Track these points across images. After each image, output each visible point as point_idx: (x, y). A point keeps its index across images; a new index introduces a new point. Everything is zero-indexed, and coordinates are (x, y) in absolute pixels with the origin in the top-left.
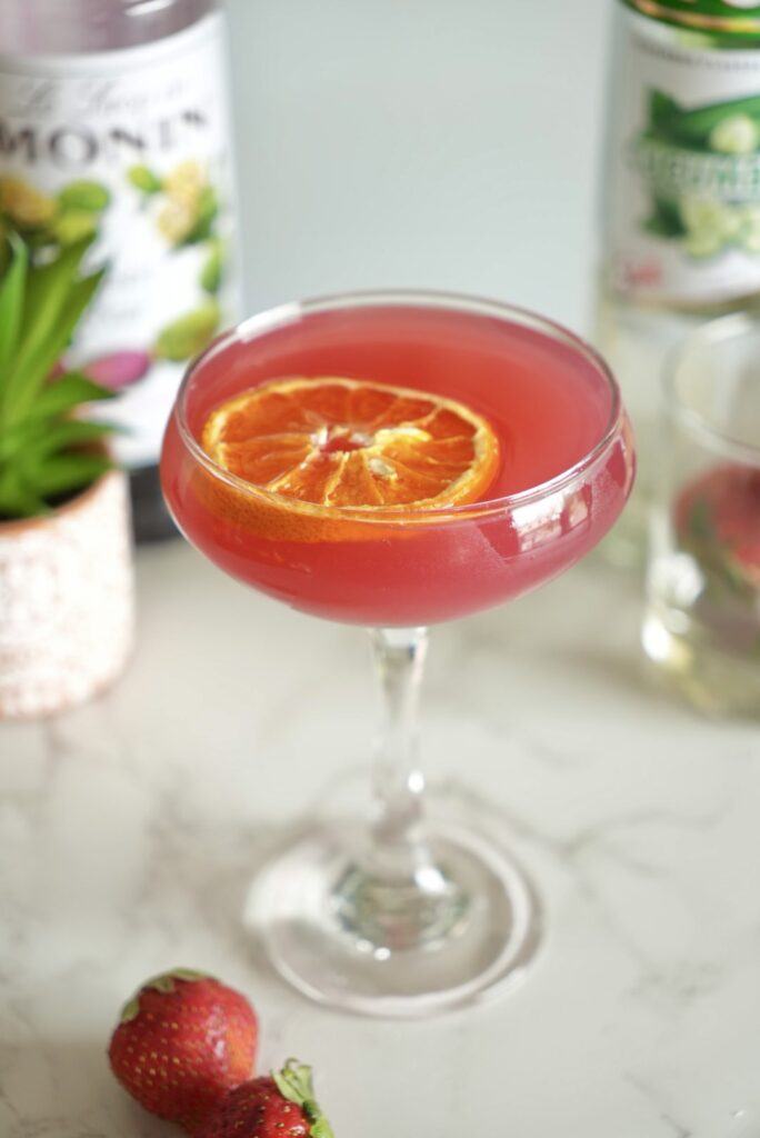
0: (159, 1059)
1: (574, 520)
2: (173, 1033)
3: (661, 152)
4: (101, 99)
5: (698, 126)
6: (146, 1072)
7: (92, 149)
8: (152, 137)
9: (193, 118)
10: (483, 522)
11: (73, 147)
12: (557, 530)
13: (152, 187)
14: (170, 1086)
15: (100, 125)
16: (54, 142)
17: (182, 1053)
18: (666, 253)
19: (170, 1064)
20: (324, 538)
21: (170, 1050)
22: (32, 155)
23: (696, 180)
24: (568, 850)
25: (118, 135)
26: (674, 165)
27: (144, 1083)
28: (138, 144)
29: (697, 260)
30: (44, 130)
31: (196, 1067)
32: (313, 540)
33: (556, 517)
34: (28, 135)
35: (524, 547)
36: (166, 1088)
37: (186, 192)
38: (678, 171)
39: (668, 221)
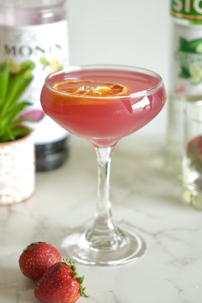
0: (33, 260)
1: (147, 108)
2: (37, 253)
3: (183, 54)
4: (33, 38)
5: (192, 46)
6: (29, 264)
7: (31, 52)
8: (47, 50)
9: (58, 46)
10: (123, 100)
11: (26, 51)
12: (142, 109)
13: (46, 64)
14: (35, 267)
15: (33, 45)
16: (20, 51)
17: (39, 258)
18: (185, 82)
19: (36, 262)
20: (81, 103)
21: (36, 257)
22: (15, 54)
23: (192, 61)
24: (154, 235)
25: (38, 48)
26: (186, 57)
27: (28, 267)
28: (43, 51)
29: (194, 84)
30: (18, 46)
31: (43, 262)
32: (78, 104)
33: (143, 107)
34: (14, 48)
35: (134, 112)
36: (34, 268)
37: (56, 67)
38: (188, 59)
39: (185, 73)
